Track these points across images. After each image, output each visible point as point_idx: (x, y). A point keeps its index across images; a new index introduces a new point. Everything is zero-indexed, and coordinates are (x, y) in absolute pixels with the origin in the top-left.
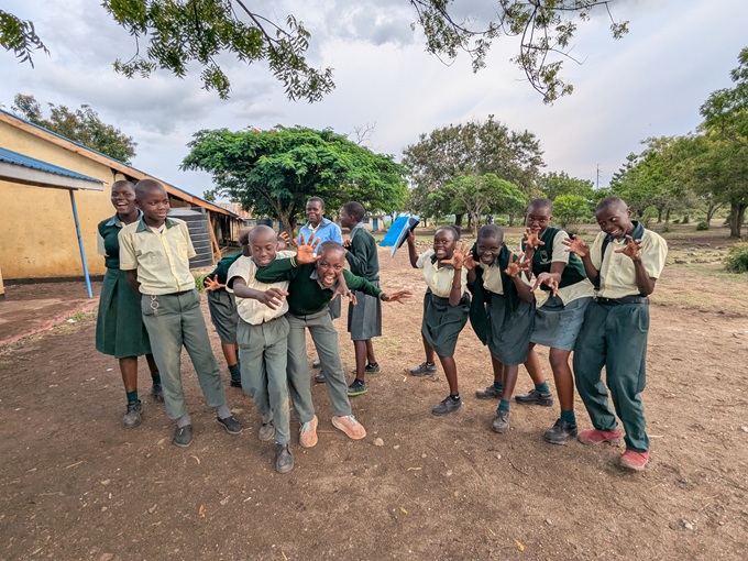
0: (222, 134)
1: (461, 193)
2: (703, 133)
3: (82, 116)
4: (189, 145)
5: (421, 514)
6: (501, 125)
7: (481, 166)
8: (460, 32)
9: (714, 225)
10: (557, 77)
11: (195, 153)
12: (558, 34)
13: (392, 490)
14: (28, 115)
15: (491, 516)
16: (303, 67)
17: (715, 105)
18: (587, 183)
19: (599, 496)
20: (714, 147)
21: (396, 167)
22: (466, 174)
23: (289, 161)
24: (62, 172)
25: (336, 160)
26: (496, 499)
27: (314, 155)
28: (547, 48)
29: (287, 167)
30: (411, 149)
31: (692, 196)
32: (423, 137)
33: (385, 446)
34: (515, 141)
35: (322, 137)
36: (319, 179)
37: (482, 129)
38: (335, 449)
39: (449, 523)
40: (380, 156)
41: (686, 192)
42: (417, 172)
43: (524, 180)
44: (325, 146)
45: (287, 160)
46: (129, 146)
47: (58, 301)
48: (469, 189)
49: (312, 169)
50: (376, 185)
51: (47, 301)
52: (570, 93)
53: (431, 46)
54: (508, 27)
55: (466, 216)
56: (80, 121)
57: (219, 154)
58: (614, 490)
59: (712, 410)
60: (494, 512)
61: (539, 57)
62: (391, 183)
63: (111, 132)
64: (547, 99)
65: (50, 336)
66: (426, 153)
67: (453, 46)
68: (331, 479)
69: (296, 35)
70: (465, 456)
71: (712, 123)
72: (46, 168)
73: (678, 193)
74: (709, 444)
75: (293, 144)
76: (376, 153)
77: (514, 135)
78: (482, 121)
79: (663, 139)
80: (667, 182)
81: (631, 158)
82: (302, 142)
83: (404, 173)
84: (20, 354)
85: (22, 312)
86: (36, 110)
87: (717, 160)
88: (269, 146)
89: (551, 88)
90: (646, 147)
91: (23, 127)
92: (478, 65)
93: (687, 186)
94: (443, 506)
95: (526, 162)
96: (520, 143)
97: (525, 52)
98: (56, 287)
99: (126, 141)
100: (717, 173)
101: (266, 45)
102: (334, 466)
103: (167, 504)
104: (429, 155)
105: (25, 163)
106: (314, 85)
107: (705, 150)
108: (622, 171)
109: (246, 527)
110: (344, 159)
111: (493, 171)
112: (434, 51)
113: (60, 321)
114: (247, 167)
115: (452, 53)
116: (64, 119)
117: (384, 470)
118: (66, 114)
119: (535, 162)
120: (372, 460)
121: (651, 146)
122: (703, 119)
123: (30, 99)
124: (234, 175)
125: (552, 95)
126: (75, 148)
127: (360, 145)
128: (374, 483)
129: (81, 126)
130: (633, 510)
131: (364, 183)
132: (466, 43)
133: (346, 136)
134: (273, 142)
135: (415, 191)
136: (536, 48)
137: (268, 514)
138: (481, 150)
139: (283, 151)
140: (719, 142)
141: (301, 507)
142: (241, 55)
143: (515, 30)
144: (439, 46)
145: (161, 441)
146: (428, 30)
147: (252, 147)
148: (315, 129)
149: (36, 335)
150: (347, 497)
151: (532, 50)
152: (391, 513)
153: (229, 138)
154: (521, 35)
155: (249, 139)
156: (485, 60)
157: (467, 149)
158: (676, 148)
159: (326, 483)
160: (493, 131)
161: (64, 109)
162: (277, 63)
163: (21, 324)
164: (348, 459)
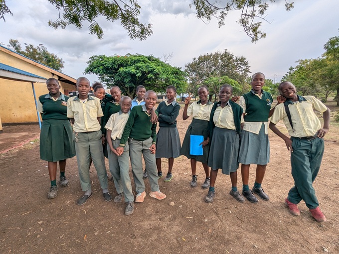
0: (103, 57)
1: (212, 85)
2: (325, 58)
3: (40, 49)
4: (88, 62)
5: (192, 241)
6: (231, 54)
7: (221, 73)
8: (213, 8)
9: (329, 100)
10: (258, 30)
11: (91, 66)
12: (260, 9)
13: (178, 229)
14: (15, 49)
15: (227, 243)
16: (138, 24)
17: (331, 44)
18: (270, 80)
19: (280, 233)
20: (330, 64)
21: (182, 73)
22: (214, 77)
23: (133, 70)
24: (27, 74)
25: (154, 69)
26: (229, 234)
27: (144, 67)
28: (254, 16)
29: (132, 73)
30: (189, 65)
31: (319, 87)
32: (195, 59)
33: (175, 206)
34: (237, 61)
35: (148, 59)
36: (147, 78)
37: (222, 56)
38: (151, 207)
39: (206, 246)
40: (175, 68)
41: (316, 85)
42: (192, 75)
43: (241, 79)
44: (150, 63)
45: (132, 70)
46: (61, 63)
47: (27, 133)
48: (216, 83)
49: (144, 73)
50: (173, 81)
51: (22, 133)
52: (265, 37)
53: (199, 14)
54: (235, 6)
55: (214, 95)
56: (39, 52)
57: (101, 67)
58: (288, 230)
59: (334, 189)
60: (228, 241)
61: (250, 20)
62: (180, 80)
63: (53, 57)
64: (253, 40)
65: (21, 150)
66: (196, 67)
67: (209, 15)
68: (149, 222)
69: (134, 7)
70: (214, 211)
71: (329, 53)
72: (20, 72)
73: (312, 85)
74: (333, 207)
75: (135, 62)
76: (173, 66)
77: (237, 58)
78: (222, 52)
79: (306, 60)
80: (308, 80)
81: (291, 69)
82: (139, 61)
83: (186, 76)
84: (7, 158)
85: (10, 138)
86: (19, 46)
87: (331, 70)
88: (124, 63)
89: (256, 35)
90: (298, 64)
91: (11, 53)
92: (221, 24)
93: (317, 82)
94: (203, 237)
95: (242, 71)
96: (239, 62)
97: (243, 18)
98: (27, 127)
99: (60, 61)
100: (331, 76)
101: (120, 12)
102: (150, 215)
103: (69, 234)
104: (197, 67)
105: (10, 70)
106: (142, 32)
107: (326, 65)
108: (287, 75)
109: (106, 247)
110: (158, 69)
111: (226, 75)
112: (200, 17)
113: (27, 143)
114: (114, 72)
115: (209, 18)
116: (31, 51)
117: (174, 218)
118: (33, 49)
119: (246, 71)
120: (169, 213)
121: (300, 63)
122: (325, 51)
123: (16, 42)
124: (108, 76)
125: (256, 38)
126: (35, 63)
127: (166, 63)
128: (170, 225)
129: (39, 54)
130: (297, 241)
131: (167, 80)
132: (215, 13)
133: (159, 58)
134: (126, 61)
135: (191, 84)
136: (249, 15)
137: (118, 240)
138: (221, 65)
139: (130, 65)
140: (332, 62)
141: (134, 237)
142: (108, 18)
143: (239, 7)
144: (203, 15)
145: (68, 202)
146: (198, 7)
147: (116, 64)
148: (145, 55)
149: (15, 150)
150: (156, 232)
151: (247, 17)
152: (177, 240)
153: (106, 59)
154: (242, 9)
155: (115, 60)
156: (224, 21)
157: (215, 65)
158: (312, 65)
159: (146, 224)
160: (227, 57)
161: (31, 46)
162: (125, 21)
163: (9, 144)
164: (157, 212)
